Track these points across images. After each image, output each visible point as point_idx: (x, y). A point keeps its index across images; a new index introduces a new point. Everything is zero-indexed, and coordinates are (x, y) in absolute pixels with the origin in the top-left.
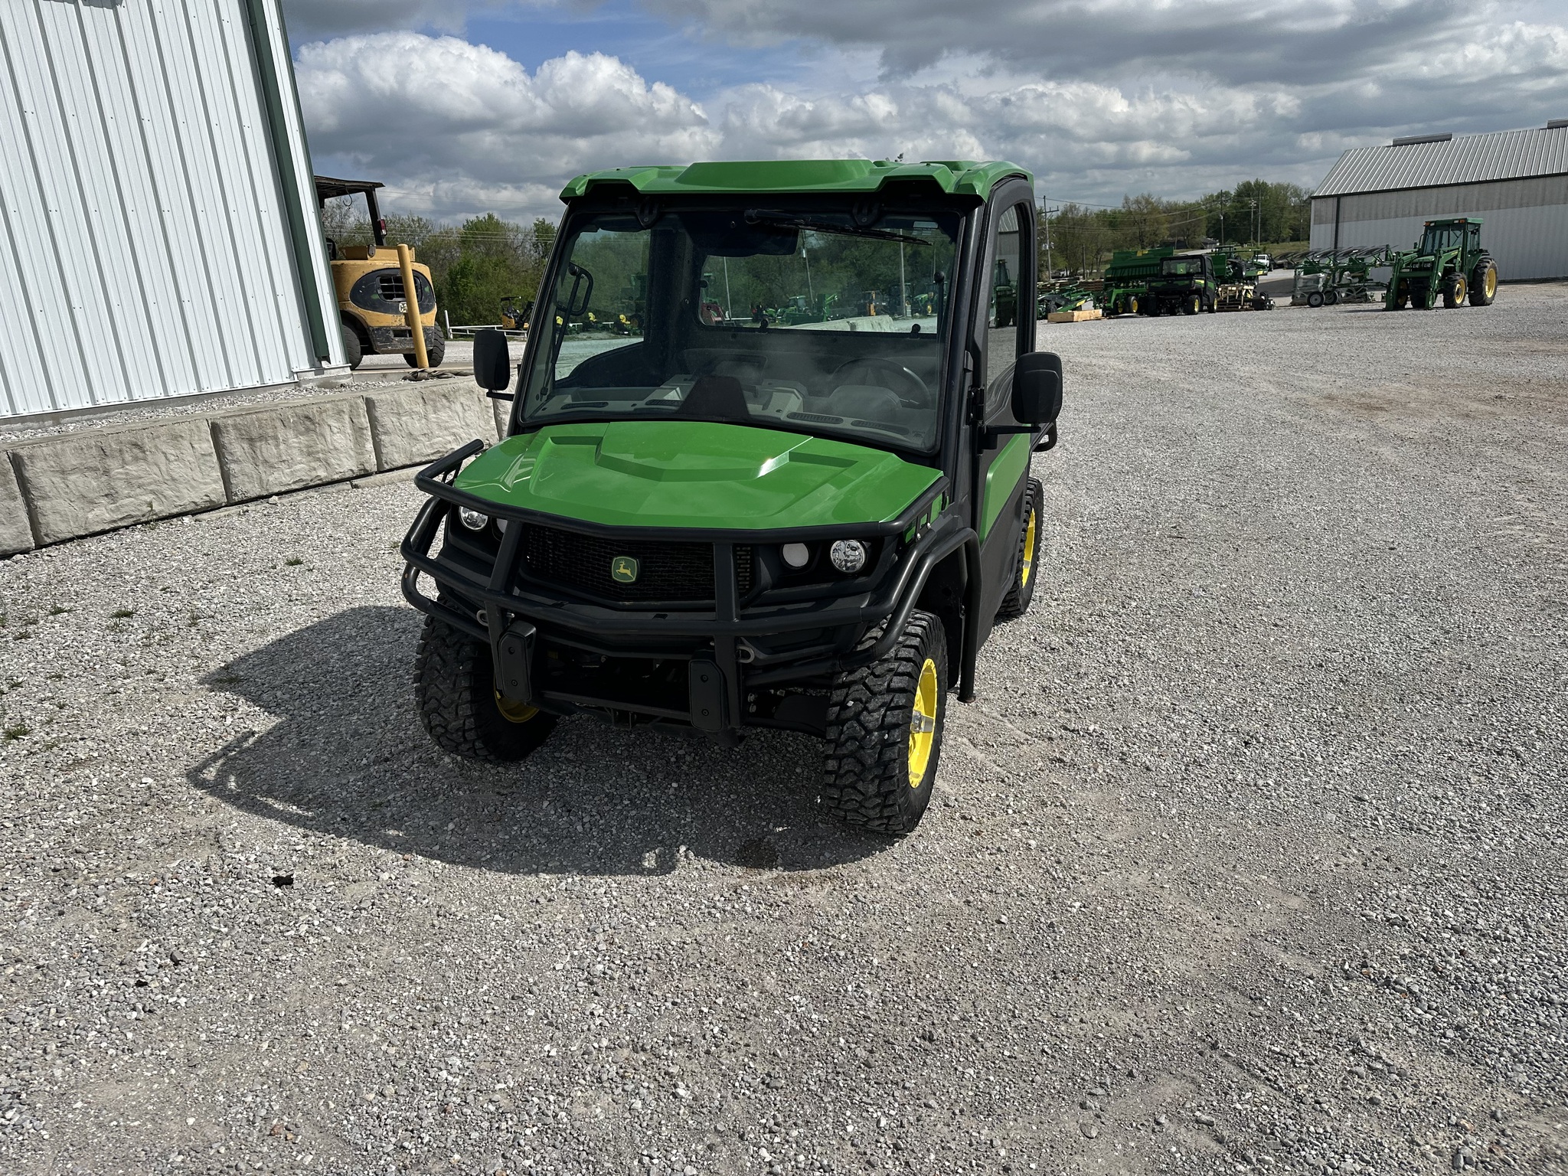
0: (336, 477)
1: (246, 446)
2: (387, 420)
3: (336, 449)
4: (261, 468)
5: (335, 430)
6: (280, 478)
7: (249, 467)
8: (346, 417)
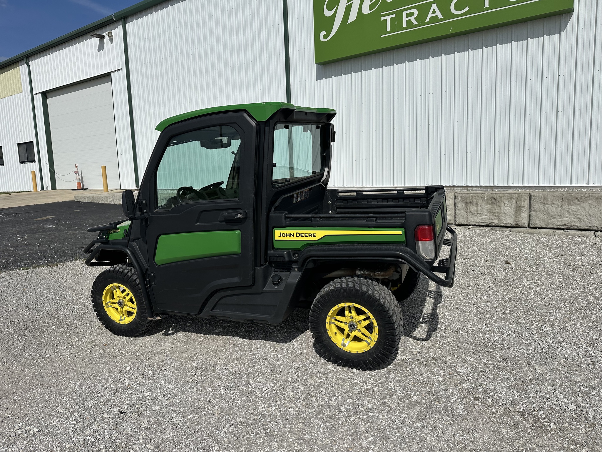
0: (502, 225)
1: (464, 205)
2: (536, 205)
3: (505, 213)
4: (469, 214)
5: (506, 205)
6: (476, 219)
7: (463, 213)
8: (514, 201)
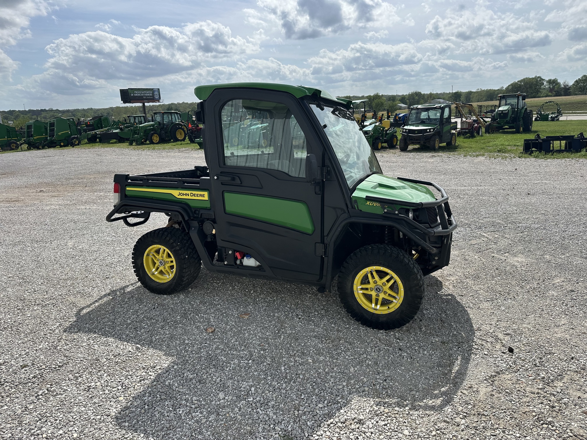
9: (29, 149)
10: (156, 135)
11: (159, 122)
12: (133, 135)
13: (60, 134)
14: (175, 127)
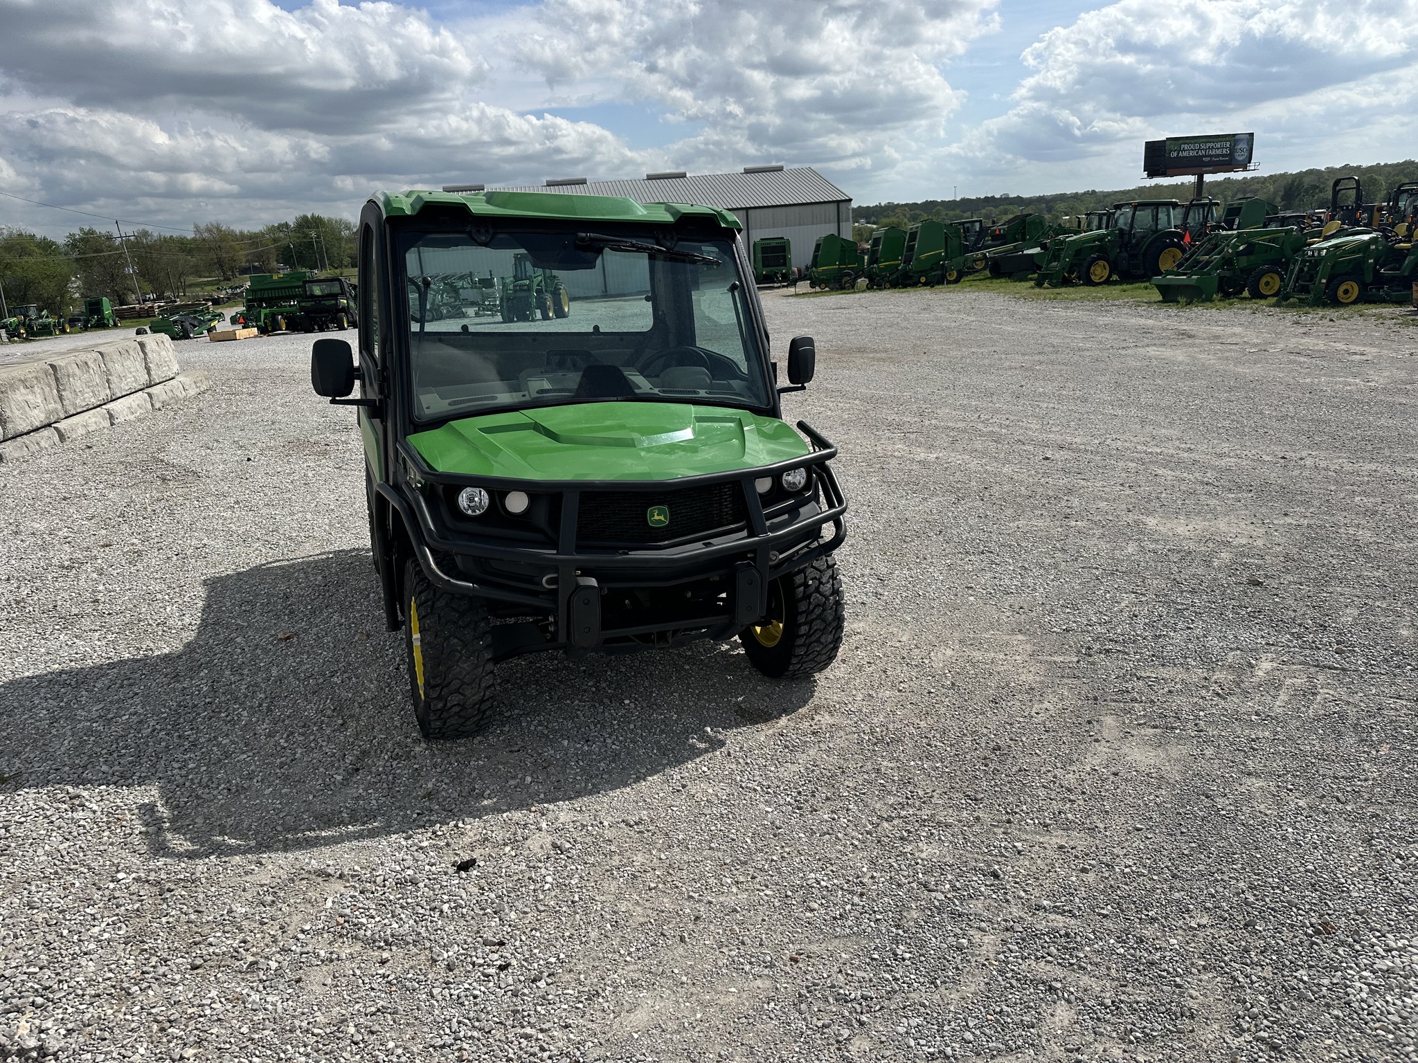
9: (870, 288)
10: (1101, 263)
11: (1121, 230)
12: (1049, 262)
13: (923, 256)
14: (1161, 241)
